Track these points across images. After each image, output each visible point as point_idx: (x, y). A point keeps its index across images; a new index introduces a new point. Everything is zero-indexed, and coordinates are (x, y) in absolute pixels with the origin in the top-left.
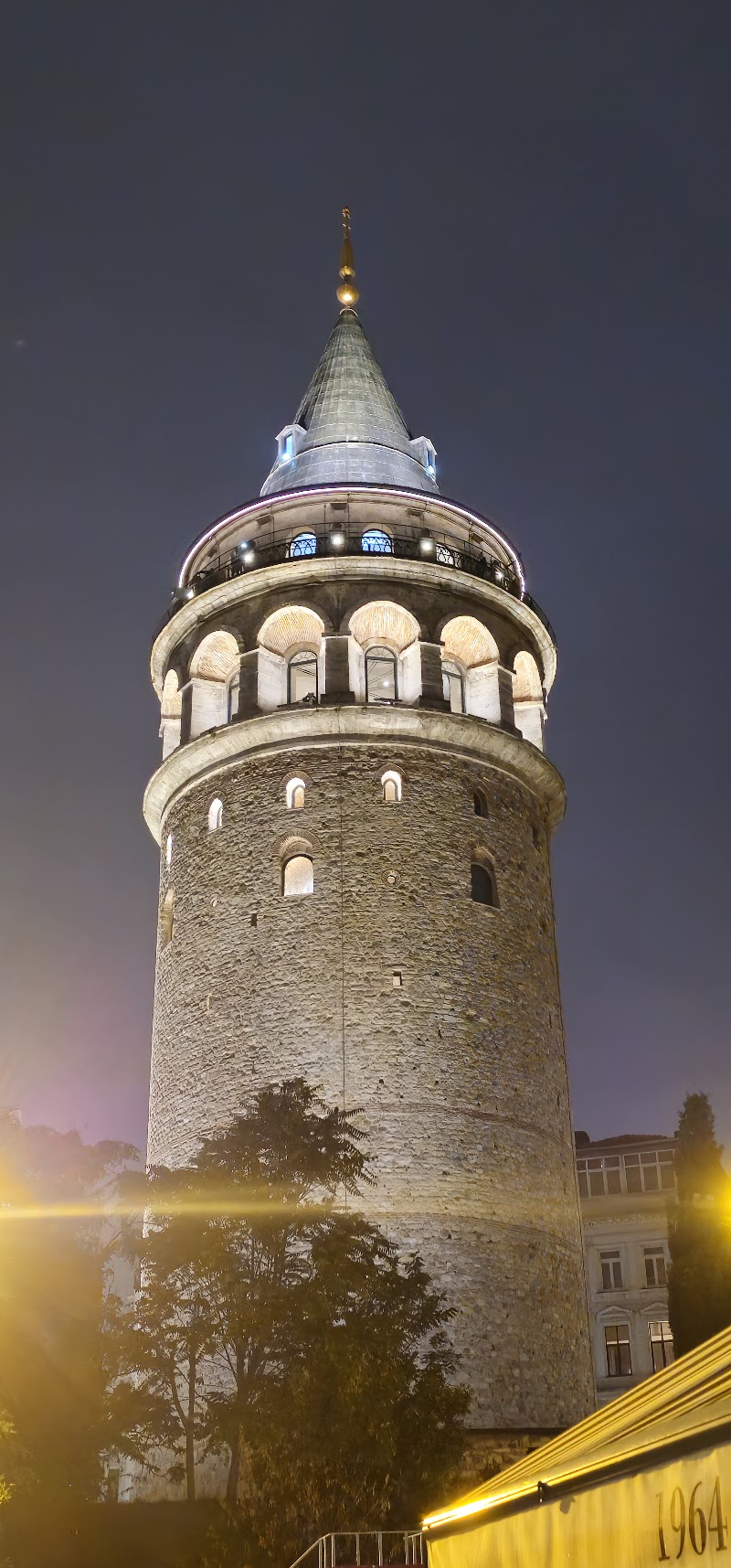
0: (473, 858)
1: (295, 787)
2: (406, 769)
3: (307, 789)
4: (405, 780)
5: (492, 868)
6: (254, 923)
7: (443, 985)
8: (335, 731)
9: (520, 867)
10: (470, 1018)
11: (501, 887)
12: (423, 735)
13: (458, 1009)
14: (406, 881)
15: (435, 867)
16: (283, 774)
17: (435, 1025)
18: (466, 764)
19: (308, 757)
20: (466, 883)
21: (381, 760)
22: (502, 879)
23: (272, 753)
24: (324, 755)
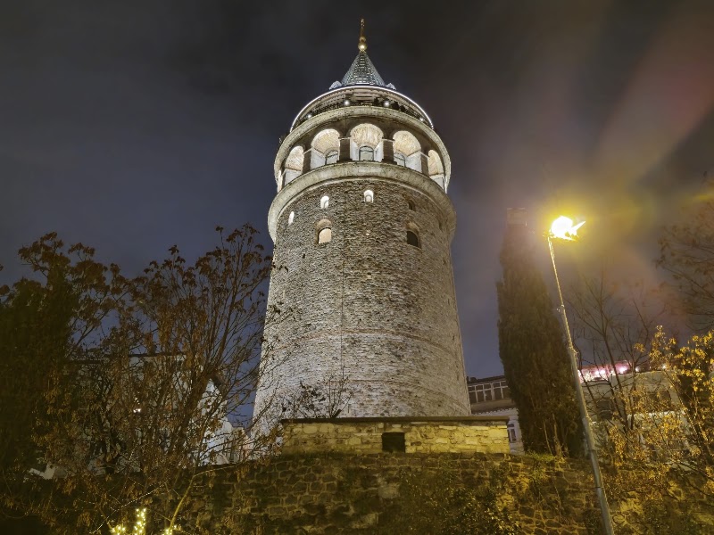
0: (408, 228)
1: (325, 200)
2: (376, 190)
3: (330, 200)
4: (375, 194)
5: (418, 233)
6: (304, 257)
7: (392, 278)
8: (343, 175)
9: (432, 234)
10: (405, 294)
11: (423, 241)
12: (384, 175)
13: (400, 289)
14: (374, 234)
15: (389, 229)
16: (319, 196)
17: (388, 295)
18: (404, 189)
19: (330, 187)
20: (404, 236)
21: (364, 186)
22: (423, 237)
23: (315, 188)
24: (337, 185)
